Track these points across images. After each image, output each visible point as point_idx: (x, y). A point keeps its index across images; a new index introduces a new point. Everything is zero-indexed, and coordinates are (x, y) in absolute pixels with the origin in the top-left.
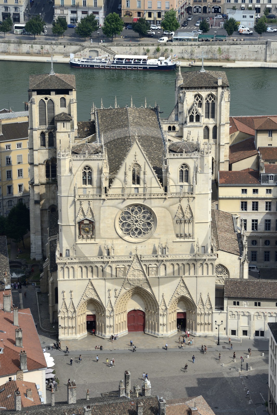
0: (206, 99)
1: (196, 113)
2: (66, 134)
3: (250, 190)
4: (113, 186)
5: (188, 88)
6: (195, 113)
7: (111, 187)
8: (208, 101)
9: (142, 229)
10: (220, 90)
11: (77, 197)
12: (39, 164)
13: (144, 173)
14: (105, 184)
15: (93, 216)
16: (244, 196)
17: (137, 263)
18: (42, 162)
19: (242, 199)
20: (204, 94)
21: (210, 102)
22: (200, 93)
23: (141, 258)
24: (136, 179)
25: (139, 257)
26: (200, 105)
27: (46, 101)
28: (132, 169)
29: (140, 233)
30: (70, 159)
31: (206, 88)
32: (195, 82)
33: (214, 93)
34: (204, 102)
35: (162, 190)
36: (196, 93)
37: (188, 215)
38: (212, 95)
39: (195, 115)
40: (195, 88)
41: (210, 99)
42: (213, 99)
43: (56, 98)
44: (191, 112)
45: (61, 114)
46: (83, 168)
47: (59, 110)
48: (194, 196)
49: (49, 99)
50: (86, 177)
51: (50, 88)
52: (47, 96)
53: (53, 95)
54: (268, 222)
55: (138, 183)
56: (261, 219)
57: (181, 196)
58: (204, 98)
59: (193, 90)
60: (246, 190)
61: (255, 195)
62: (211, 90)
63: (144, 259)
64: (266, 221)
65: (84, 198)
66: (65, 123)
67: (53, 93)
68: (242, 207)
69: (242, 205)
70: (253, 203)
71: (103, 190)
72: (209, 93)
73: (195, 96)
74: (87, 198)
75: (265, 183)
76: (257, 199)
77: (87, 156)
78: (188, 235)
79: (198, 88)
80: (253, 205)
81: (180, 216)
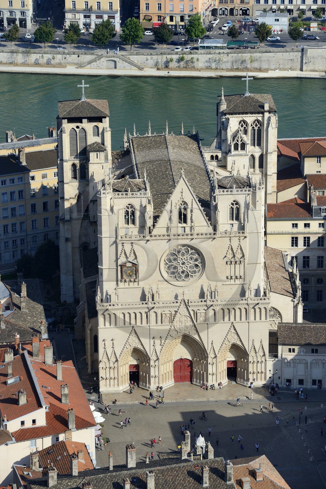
0: (252, 125)
1: (241, 140)
2: (100, 166)
3: (301, 224)
4: (158, 225)
5: (232, 114)
6: (240, 141)
7: (155, 227)
8: (253, 127)
9: (190, 271)
10: (267, 115)
11: (119, 238)
12: (70, 198)
13: (192, 211)
14: (149, 223)
15: (136, 258)
16: (295, 230)
17: (184, 309)
18: (74, 196)
19: (292, 234)
20: (250, 119)
21: (256, 128)
22: (245, 119)
23: (188, 303)
24: (183, 218)
25: (186, 301)
26: (246, 132)
27: (77, 130)
28: (178, 207)
29: (187, 276)
30: (111, 197)
31: (252, 113)
32: (240, 107)
33: (260, 119)
34: (250, 129)
35: (210, 230)
36: (241, 119)
37: (239, 255)
38: (258, 121)
39: (240, 143)
40: (239, 114)
41: (256, 125)
42: (259, 126)
43: (88, 126)
44: (236, 140)
45: (94, 144)
46: (125, 207)
47: (92, 139)
48: (245, 235)
49: (80, 127)
50: (128, 215)
51: (81, 115)
52: (79, 124)
53: (85, 123)
54: (320, 259)
55: (185, 222)
56: (314, 255)
57: (232, 235)
58: (250, 125)
59: (237, 116)
60: (297, 225)
61: (307, 230)
62: (257, 115)
63: (192, 304)
64: (319, 257)
65: (127, 239)
66: (98, 153)
67: (85, 121)
68: (293, 243)
69: (293, 241)
70: (305, 238)
71: (147, 230)
72: (254, 118)
73: (240, 123)
74: (130, 239)
75: (318, 216)
76: (309, 233)
77: (129, 193)
78: (239, 277)
79: (243, 113)
80: (305, 240)
81: (230, 256)
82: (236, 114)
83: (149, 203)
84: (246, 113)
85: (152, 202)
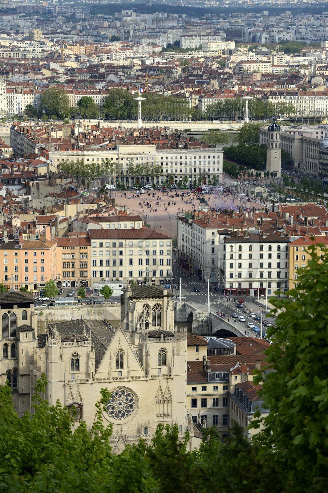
0: (153, 308)
1: (146, 321)
2: (29, 344)
3: (199, 387)
4: (99, 370)
5: (137, 298)
6: (144, 321)
7: (97, 372)
8: (154, 310)
9: (126, 411)
10: (165, 298)
11: (67, 382)
13: (128, 358)
14: (92, 369)
15: (81, 400)
16: (194, 393)
17: (121, 444)
19: (192, 396)
20: (152, 303)
21: (157, 311)
22: (148, 303)
23: (125, 438)
24: (120, 364)
25: (124, 437)
26: (148, 314)
27: (9, 315)
28: (116, 354)
29: (123, 415)
30: (60, 346)
31: (153, 298)
32: (143, 293)
33: (160, 303)
34: (151, 311)
35: (143, 373)
36: (144, 303)
37: (167, 396)
38: (158, 305)
39: (144, 323)
40: (143, 298)
41: (157, 308)
42: (159, 309)
43: (17, 311)
44: (141, 320)
45: (23, 326)
46: (71, 355)
47: (20, 323)
48: (172, 377)
49: (12, 312)
50: (74, 363)
51: (13, 302)
52: (10, 310)
53: (16, 308)
54: (215, 418)
55: (122, 367)
56: (210, 415)
57: (161, 378)
58: (152, 308)
59: (142, 300)
60: (195, 388)
61: (204, 392)
62: (157, 299)
63: (129, 439)
64: (214, 416)
65: (73, 383)
66: (27, 333)
67: (15, 306)
68: (192, 404)
69: (192, 402)
70: (202, 399)
71: (91, 375)
72: (155, 302)
73: (144, 306)
74: (76, 383)
75: (213, 381)
76: (206, 395)
77: (75, 343)
78: (167, 415)
79: (146, 298)
80: (202, 402)
81: (160, 397)
82: (140, 298)
83: (92, 351)
84: (149, 298)
85: (94, 350)
